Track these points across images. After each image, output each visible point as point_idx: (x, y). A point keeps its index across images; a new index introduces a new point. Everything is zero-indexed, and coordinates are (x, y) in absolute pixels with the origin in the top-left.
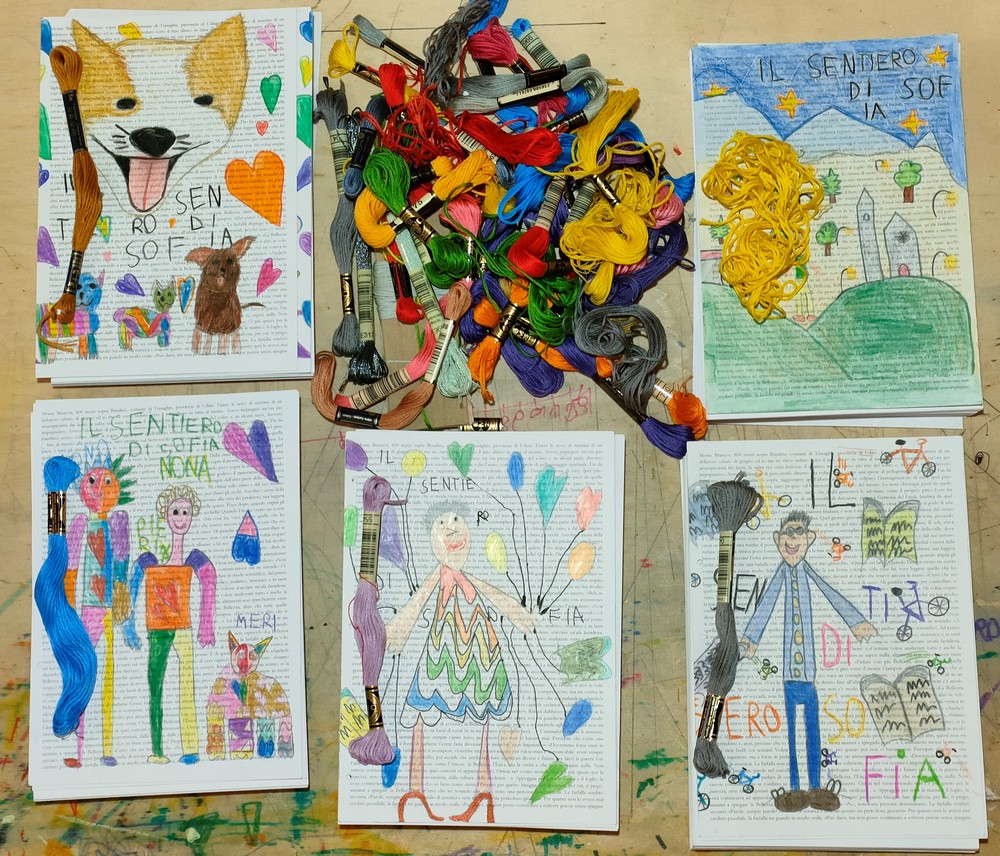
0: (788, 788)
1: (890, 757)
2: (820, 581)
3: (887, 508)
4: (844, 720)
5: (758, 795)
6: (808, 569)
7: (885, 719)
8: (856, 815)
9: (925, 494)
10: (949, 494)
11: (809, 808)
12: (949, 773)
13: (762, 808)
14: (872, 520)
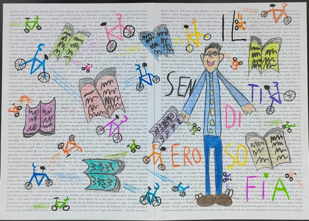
0: (204, 194)
1: (260, 177)
2: (225, 81)
3: (264, 42)
4: (236, 157)
5: (188, 197)
6: (219, 75)
7: (258, 156)
8: (241, 208)
9: (285, 34)
10: (298, 34)
11: (216, 204)
12: (292, 186)
13: (190, 205)
14: (255, 48)
